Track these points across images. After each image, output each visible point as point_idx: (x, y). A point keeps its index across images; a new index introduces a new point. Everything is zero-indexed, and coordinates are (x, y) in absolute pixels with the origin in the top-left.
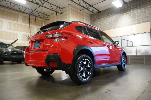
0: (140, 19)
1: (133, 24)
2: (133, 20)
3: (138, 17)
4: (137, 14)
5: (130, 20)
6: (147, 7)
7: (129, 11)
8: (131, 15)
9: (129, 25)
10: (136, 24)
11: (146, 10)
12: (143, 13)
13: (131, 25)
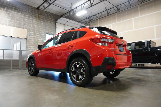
0: (19, 23)
1: (11, 26)
2: (11, 21)
3: (17, 20)
4: (16, 17)
5: (7, 19)
6: (26, 15)
7: (8, 9)
8: (9, 14)
9: (6, 25)
10: (14, 26)
11: (25, 17)
12: (22, 18)
13: (9, 25)
